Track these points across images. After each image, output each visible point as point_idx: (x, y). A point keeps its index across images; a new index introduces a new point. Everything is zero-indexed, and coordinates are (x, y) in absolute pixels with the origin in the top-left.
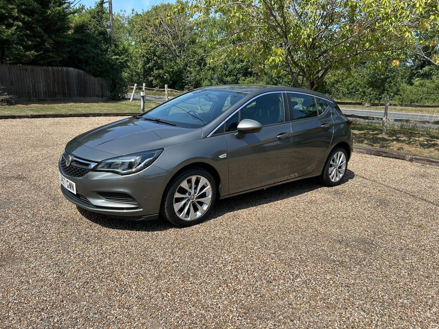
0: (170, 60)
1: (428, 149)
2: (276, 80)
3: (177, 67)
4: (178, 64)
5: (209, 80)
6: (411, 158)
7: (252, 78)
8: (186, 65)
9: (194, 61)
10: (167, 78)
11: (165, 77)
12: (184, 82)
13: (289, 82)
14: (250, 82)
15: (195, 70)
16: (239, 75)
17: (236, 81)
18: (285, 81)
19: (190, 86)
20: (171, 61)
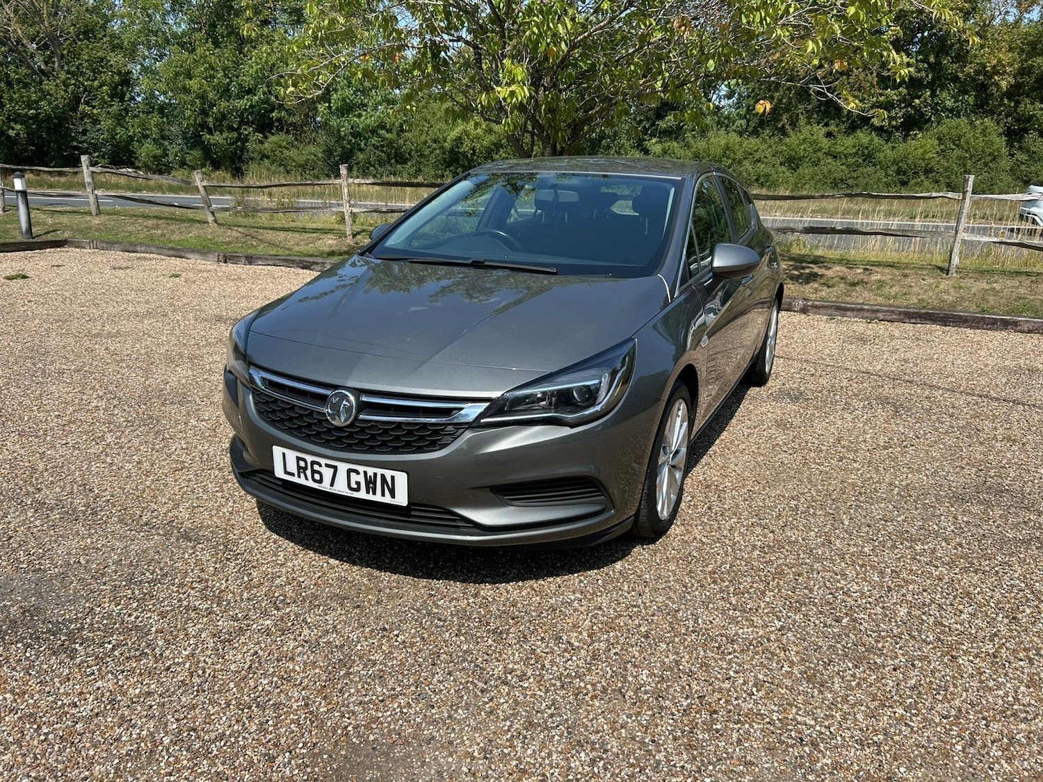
0: (23, 82)
1: (809, 286)
2: (349, 142)
3: (50, 103)
4: (49, 94)
5: (154, 140)
6: (804, 305)
7: (282, 136)
8: (76, 100)
9: (101, 86)
10: (18, 134)
11: (12, 133)
12: (76, 148)
13: (383, 146)
14: (280, 146)
15: (108, 113)
16: (246, 130)
17: (239, 144)
18: (374, 145)
19: (98, 157)
20: (26, 86)
